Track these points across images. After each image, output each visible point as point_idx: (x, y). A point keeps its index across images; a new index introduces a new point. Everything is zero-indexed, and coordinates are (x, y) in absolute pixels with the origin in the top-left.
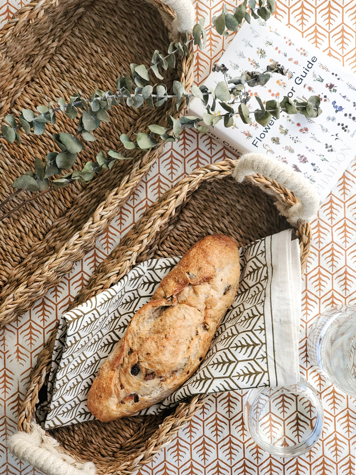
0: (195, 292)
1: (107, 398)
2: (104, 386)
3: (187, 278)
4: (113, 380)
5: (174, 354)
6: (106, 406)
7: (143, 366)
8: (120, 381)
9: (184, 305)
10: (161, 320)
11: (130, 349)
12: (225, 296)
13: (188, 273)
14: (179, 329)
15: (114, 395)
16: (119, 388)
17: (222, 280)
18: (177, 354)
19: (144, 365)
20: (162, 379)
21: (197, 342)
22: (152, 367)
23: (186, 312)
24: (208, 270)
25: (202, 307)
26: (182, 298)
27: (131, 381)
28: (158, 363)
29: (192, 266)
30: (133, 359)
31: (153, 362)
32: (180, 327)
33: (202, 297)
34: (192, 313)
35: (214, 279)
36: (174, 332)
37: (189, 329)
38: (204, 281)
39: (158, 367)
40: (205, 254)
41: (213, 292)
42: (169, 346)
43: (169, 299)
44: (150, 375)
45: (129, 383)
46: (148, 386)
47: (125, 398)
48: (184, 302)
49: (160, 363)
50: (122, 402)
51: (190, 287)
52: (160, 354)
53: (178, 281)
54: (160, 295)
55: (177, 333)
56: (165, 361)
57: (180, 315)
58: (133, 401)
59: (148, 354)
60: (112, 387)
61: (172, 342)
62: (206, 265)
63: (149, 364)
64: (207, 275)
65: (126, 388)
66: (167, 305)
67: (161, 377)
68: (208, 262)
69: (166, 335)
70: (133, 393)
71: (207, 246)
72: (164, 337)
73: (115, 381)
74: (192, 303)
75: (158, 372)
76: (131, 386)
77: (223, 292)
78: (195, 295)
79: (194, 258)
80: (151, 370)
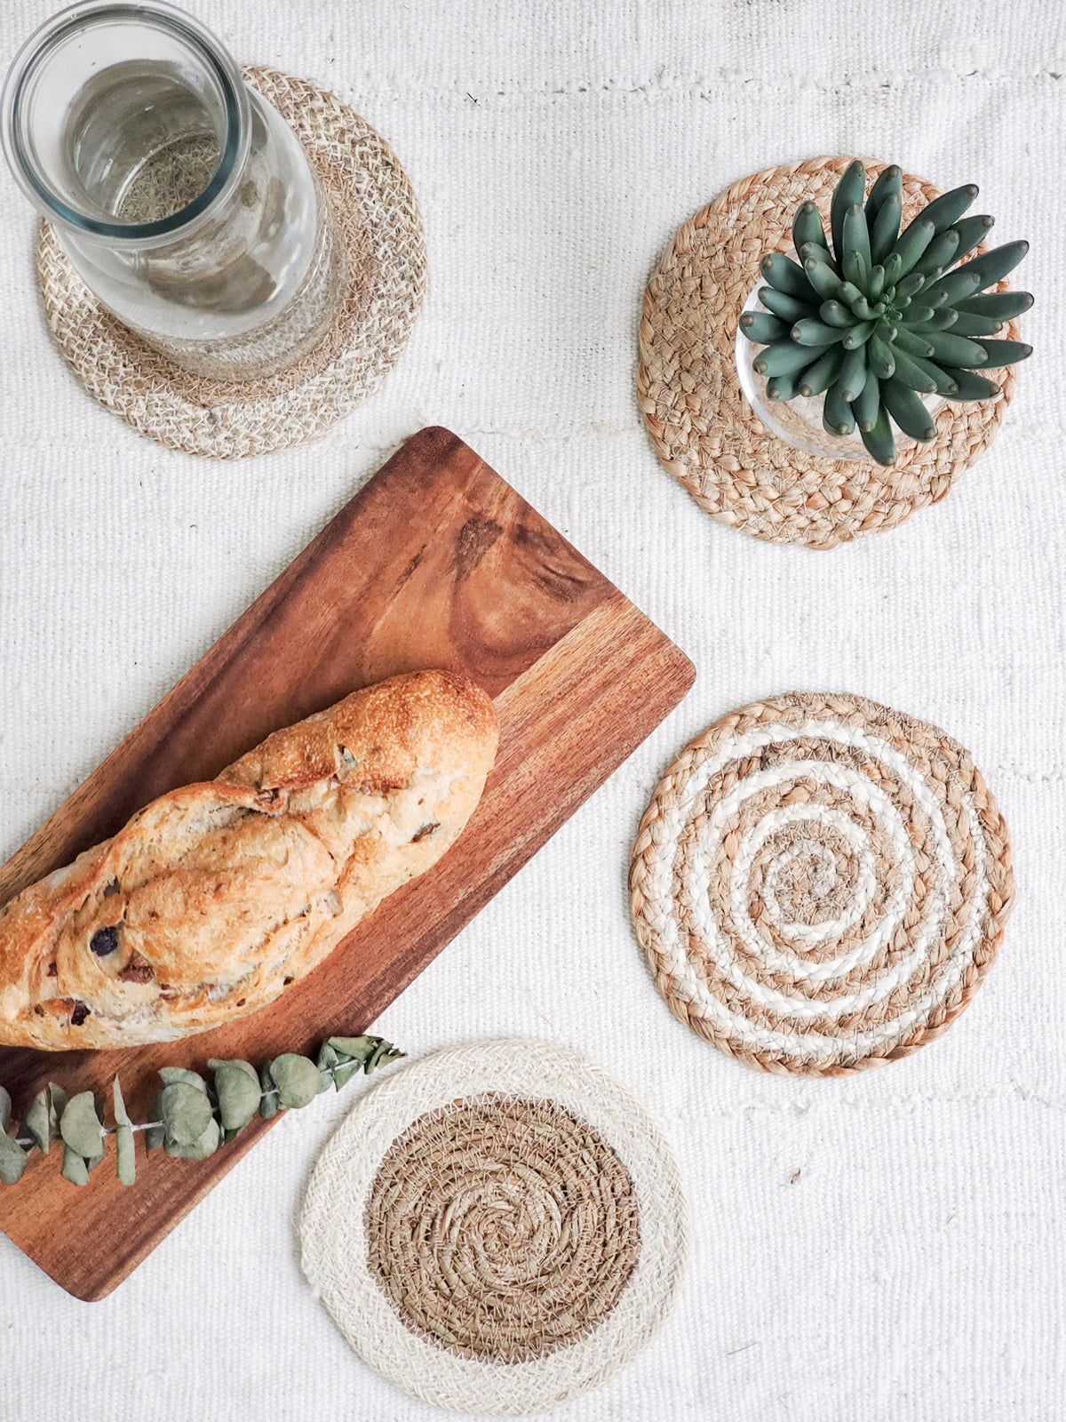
0: (340, 806)
2: (8, 948)
3: (333, 760)
4: (38, 943)
5: (225, 941)
7: (129, 939)
8: (54, 952)
9: (299, 826)
10: (224, 840)
11: (116, 880)
12: (416, 845)
13: (342, 749)
14: (259, 883)
15: (24, 981)
16: (45, 969)
17: (420, 802)
18: (230, 946)
19: (134, 938)
20: (166, 992)
21: (295, 934)
22: (152, 952)
23: (296, 847)
24: (396, 762)
25: (343, 848)
26: (303, 803)
27: (82, 966)
28: (170, 949)
29: (359, 734)
30: (112, 914)
31: (158, 940)
32: (266, 878)
33: (353, 824)
34: (310, 856)
35: (403, 793)
36: (243, 887)
37: (287, 892)
38: (375, 787)
39: (168, 959)
40: (405, 718)
41: (384, 824)
42: (218, 915)
43: (266, 795)
44: (133, 970)
45: (74, 966)
46: (121, 996)
47: (51, 1002)
48: (301, 817)
49: (176, 951)
50: (38, 1011)
51: (334, 785)
52: (186, 928)
53: (309, 758)
54: (249, 774)
55: (250, 891)
56: (190, 950)
57: (277, 850)
58: (66, 1017)
59: (153, 914)
60: (28, 961)
61: (229, 910)
62: (397, 748)
63: (146, 943)
64: (388, 774)
65: (62, 976)
66: (256, 807)
67: (164, 987)
68: (403, 742)
69: (219, 886)
70: (75, 997)
71: (418, 699)
72: (213, 887)
73: (41, 946)
74: (322, 828)
75: (163, 972)
76: (78, 976)
77: (413, 833)
78: (335, 811)
79: (372, 717)
80: (146, 958)
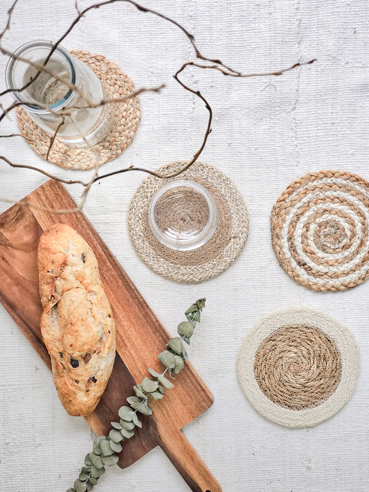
0: (64, 279)
1: (75, 398)
2: (66, 392)
3: (51, 276)
4: (67, 382)
5: (88, 329)
6: (80, 403)
7: (76, 356)
8: (73, 379)
9: (65, 293)
10: (60, 317)
11: (60, 353)
12: (86, 263)
13: (48, 272)
14: (75, 311)
15: (77, 391)
16: (76, 384)
17: (73, 256)
18: (90, 328)
19: (76, 355)
20: (97, 352)
21: (96, 308)
22: (82, 351)
23: (70, 297)
24: (59, 258)
25: (77, 283)
26: (60, 290)
27: (78, 373)
28: (83, 345)
29: (47, 265)
30: (67, 357)
31: (79, 348)
32: (75, 309)
33: (71, 278)
34: (74, 294)
35: (68, 260)
36: (74, 317)
37: (82, 305)
38: (64, 267)
39: (86, 347)
40: (47, 249)
41: (75, 269)
42: (79, 327)
43: (52, 299)
44: (86, 358)
45: (79, 375)
46: (92, 365)
47: (86, 386)
48: (63, 292)
49: (84, 344)
50: (87, 391)
51: (58, 278)
52: (79, 338)
53: (48, 282)
54: (46, 302)
55: (76, 315)
56: (86, 340)
57: (68, 302)
58: (93, 383)
59: (71, 346)
60: (72, 388)
61: (79, 323)
62: (55, 256)
63: (79, 351)
64: (61, 262)
65: (80, 380)
66: (55, 304)
67: (95, 352)
68: (54, 253)
69: (71, 323)
70: (88, 379)
71: (44, 244)
72: (71, 325)
73: (69, 382)
74: (68, 287)
75: (90, 350)
76: (82, 375)
77: (82, 262)
78: (65, 281)
79: (43, 259)
80: (84, 353)
